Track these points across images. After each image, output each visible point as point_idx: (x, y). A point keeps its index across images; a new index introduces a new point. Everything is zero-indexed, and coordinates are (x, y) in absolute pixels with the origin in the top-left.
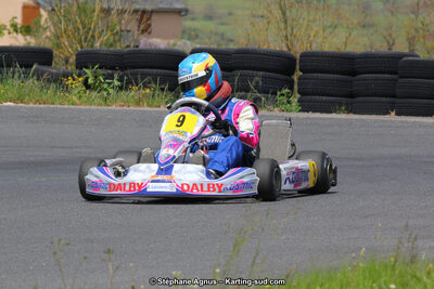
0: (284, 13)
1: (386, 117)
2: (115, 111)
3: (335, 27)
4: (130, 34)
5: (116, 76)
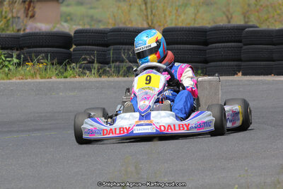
1: (235, 78)
2: (16, 84)
3: (186, 6)
4: (21, 20)
5: (15, 56)
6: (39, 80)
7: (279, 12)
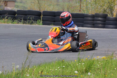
0: (39, 2)
4: (2, 6)
6: (6, 24)
7: (77, 8)
